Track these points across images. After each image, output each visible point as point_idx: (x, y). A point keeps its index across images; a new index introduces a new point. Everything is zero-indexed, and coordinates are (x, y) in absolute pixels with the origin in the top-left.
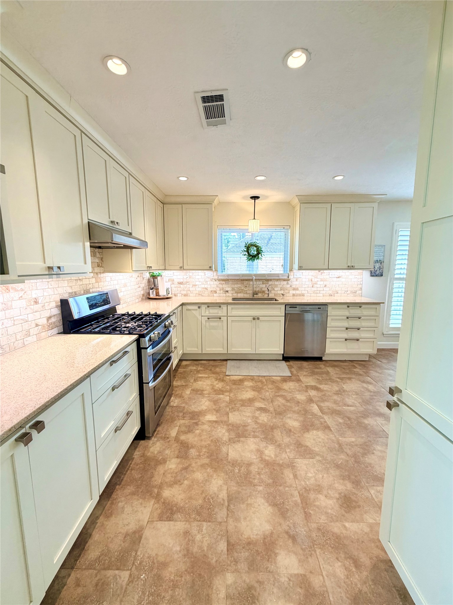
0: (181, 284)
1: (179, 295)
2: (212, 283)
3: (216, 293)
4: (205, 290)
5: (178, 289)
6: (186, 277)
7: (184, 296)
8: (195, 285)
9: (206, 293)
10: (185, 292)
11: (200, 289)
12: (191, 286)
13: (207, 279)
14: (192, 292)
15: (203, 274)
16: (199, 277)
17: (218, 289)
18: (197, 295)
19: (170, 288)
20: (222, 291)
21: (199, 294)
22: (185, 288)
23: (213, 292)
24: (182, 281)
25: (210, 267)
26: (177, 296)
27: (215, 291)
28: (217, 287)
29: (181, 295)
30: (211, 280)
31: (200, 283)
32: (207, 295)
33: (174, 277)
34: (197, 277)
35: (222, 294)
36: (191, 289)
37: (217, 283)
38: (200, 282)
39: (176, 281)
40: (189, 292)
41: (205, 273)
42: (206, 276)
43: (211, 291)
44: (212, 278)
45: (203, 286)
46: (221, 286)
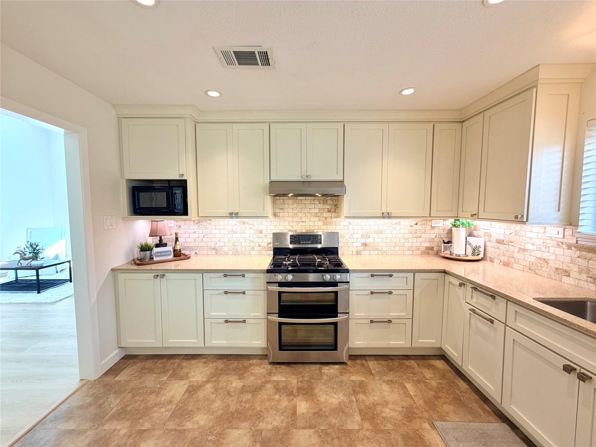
0: (501, 244)
1: (496, 260)
2: (559, 251)
3: (569, 276)
4: (542, 262)
5: (496, 250)
6: (510, 232)
7: (504, 265)
8: (524, 250)
9: (544, 269)
10: (505, 259)
11: (533, 259)
12: (516, 250)
13: (549, 241)
14: (517, 260)
15: (542, 231)
16: (534, 235)
17: (575, 268)
18: (526, 269)
19: (482, 247)
20: (584, 276)
21: (530, 269)
22: (507, 251)
23: (560, 271)
24: (503, 238)
25: (516, 217)
26: (493, 262)
27: (566, 271)
28: (572, 261)
29: (499, 261)
30: (558, 245)
31: (534, 248)
32: (546, 275)
33: (492, 231)
34: (529, 235)
35: (586, 283)
36: (516, 255)
37: (574, 253)
38: (533, 245)
39: (495, 237)
40: (513, 261)
41: (545, 228)
42: (547, 234)
43: (557, 269)
44: (561, 240)
45: (539, 254)
46: (582, 262)
